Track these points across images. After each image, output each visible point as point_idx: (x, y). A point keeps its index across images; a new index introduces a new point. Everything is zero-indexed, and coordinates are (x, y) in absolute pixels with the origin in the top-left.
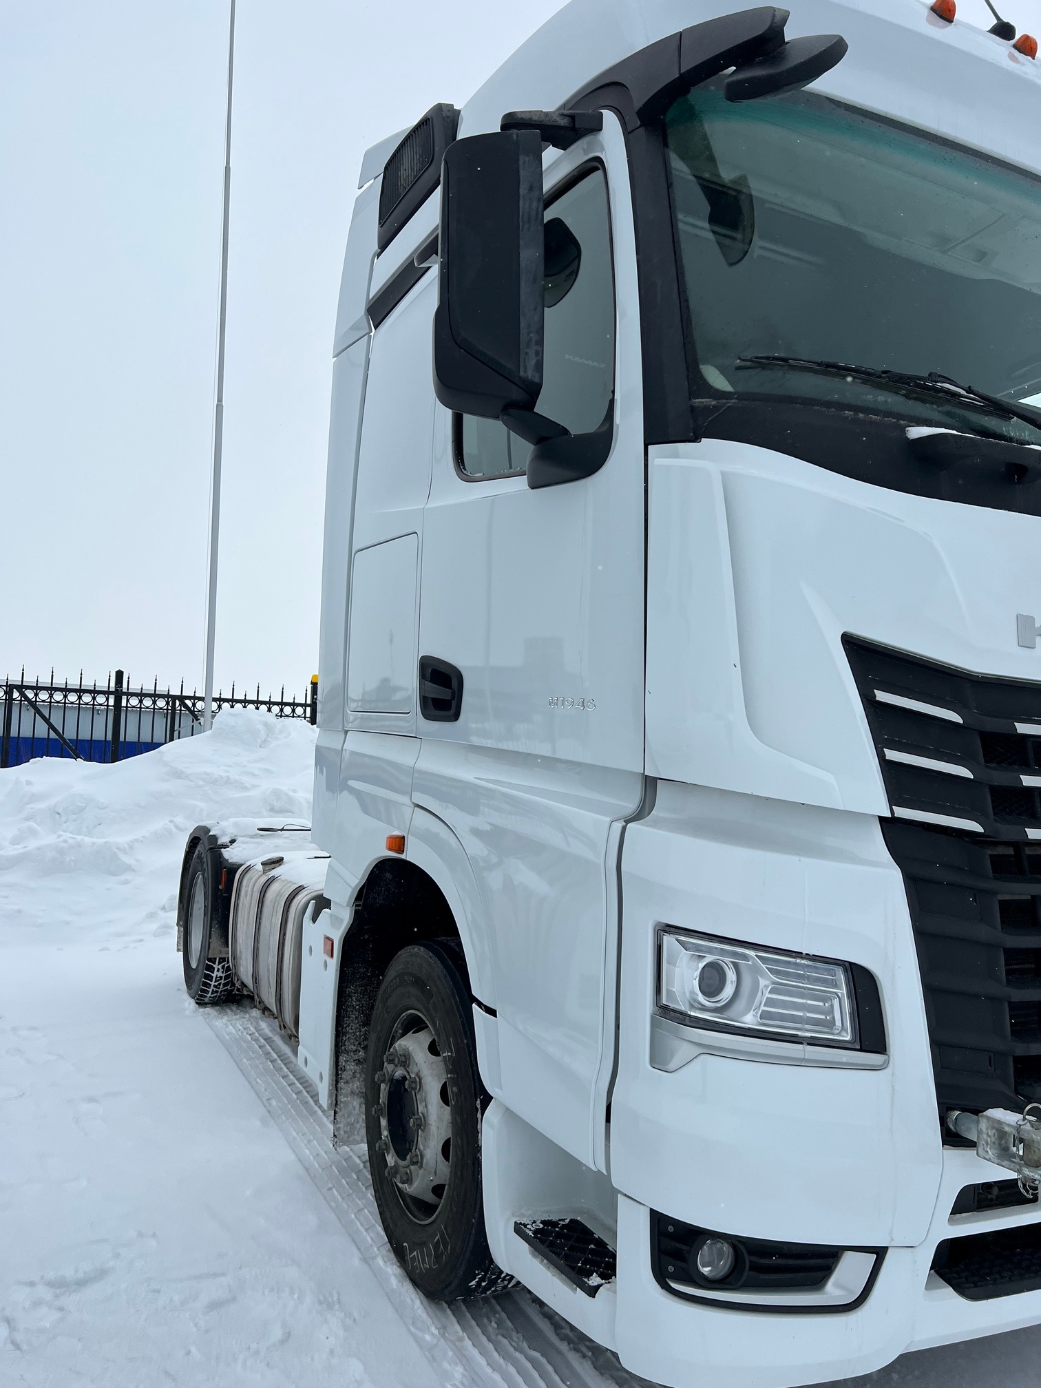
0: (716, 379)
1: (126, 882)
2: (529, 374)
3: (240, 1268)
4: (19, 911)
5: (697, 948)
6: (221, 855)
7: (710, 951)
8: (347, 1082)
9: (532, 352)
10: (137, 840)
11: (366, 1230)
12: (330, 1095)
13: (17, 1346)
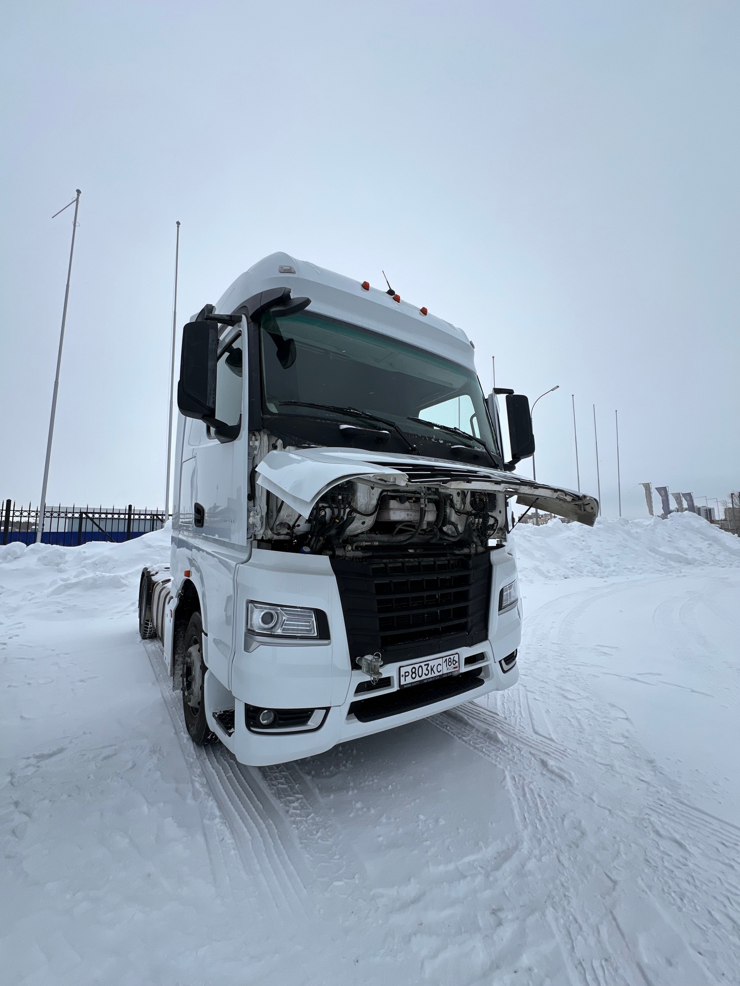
0: (272, 408)
1: (124, 591)
2: (211, 405)
3: (123, 742)
4: (75, 605)
5: (261, 608)
6: (151, 579)
7: (266, 608)
8: (178, 665)
9: (211, 397)
10: (129, 574)
11: (181, 722)
12: (171, 671)
13: (12, 784)
